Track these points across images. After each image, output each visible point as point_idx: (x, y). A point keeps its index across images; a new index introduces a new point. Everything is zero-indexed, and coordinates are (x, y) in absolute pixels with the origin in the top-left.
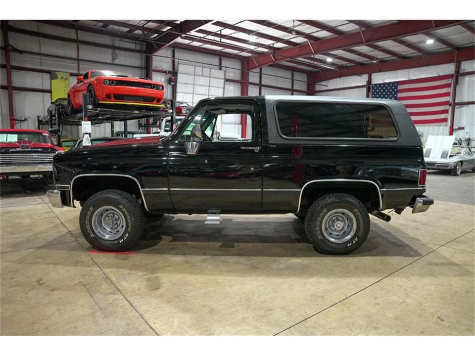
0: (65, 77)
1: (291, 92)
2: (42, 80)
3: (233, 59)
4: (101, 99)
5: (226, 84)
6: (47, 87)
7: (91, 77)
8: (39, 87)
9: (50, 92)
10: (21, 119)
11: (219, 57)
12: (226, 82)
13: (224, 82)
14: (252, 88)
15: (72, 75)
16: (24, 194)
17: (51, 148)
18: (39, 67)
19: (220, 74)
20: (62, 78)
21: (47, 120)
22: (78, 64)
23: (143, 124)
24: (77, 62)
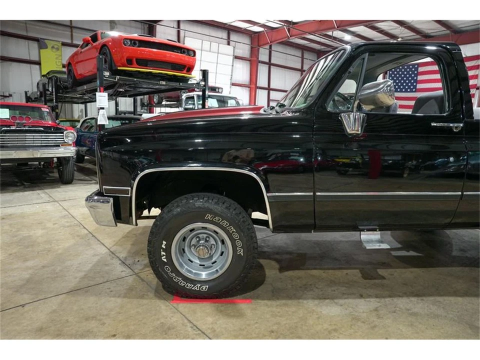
0: (56, 47)
1: (300, 72)
2: (29, 49)
3: (241, 34)
4: (119, 64)
5: (235, 62)
6: (35, 58)
7: (102, 39)
8: (26, 57)
9: (38, 63)
10: (5, 95)
11: (227, 32)
12: (235, 59)
13: (233, 59)
14: (261, 67)
15: (64, 44)
16: (21, 187)
17: (54, 127)
18: (24, 33)
19: (229, 50)
20: (53, 47)
21: (36, 96)
22: (72, 32)
23: (146, 104)
24: (69, 29)
